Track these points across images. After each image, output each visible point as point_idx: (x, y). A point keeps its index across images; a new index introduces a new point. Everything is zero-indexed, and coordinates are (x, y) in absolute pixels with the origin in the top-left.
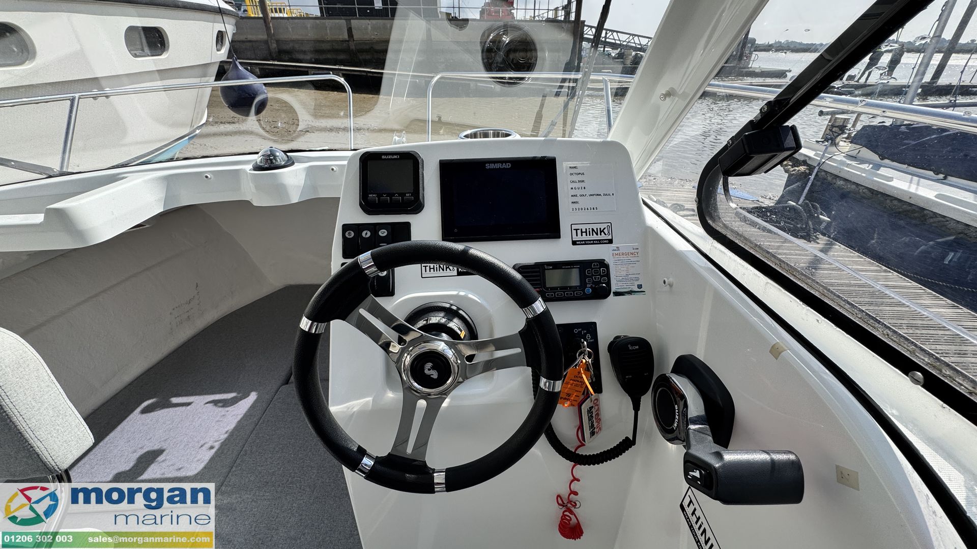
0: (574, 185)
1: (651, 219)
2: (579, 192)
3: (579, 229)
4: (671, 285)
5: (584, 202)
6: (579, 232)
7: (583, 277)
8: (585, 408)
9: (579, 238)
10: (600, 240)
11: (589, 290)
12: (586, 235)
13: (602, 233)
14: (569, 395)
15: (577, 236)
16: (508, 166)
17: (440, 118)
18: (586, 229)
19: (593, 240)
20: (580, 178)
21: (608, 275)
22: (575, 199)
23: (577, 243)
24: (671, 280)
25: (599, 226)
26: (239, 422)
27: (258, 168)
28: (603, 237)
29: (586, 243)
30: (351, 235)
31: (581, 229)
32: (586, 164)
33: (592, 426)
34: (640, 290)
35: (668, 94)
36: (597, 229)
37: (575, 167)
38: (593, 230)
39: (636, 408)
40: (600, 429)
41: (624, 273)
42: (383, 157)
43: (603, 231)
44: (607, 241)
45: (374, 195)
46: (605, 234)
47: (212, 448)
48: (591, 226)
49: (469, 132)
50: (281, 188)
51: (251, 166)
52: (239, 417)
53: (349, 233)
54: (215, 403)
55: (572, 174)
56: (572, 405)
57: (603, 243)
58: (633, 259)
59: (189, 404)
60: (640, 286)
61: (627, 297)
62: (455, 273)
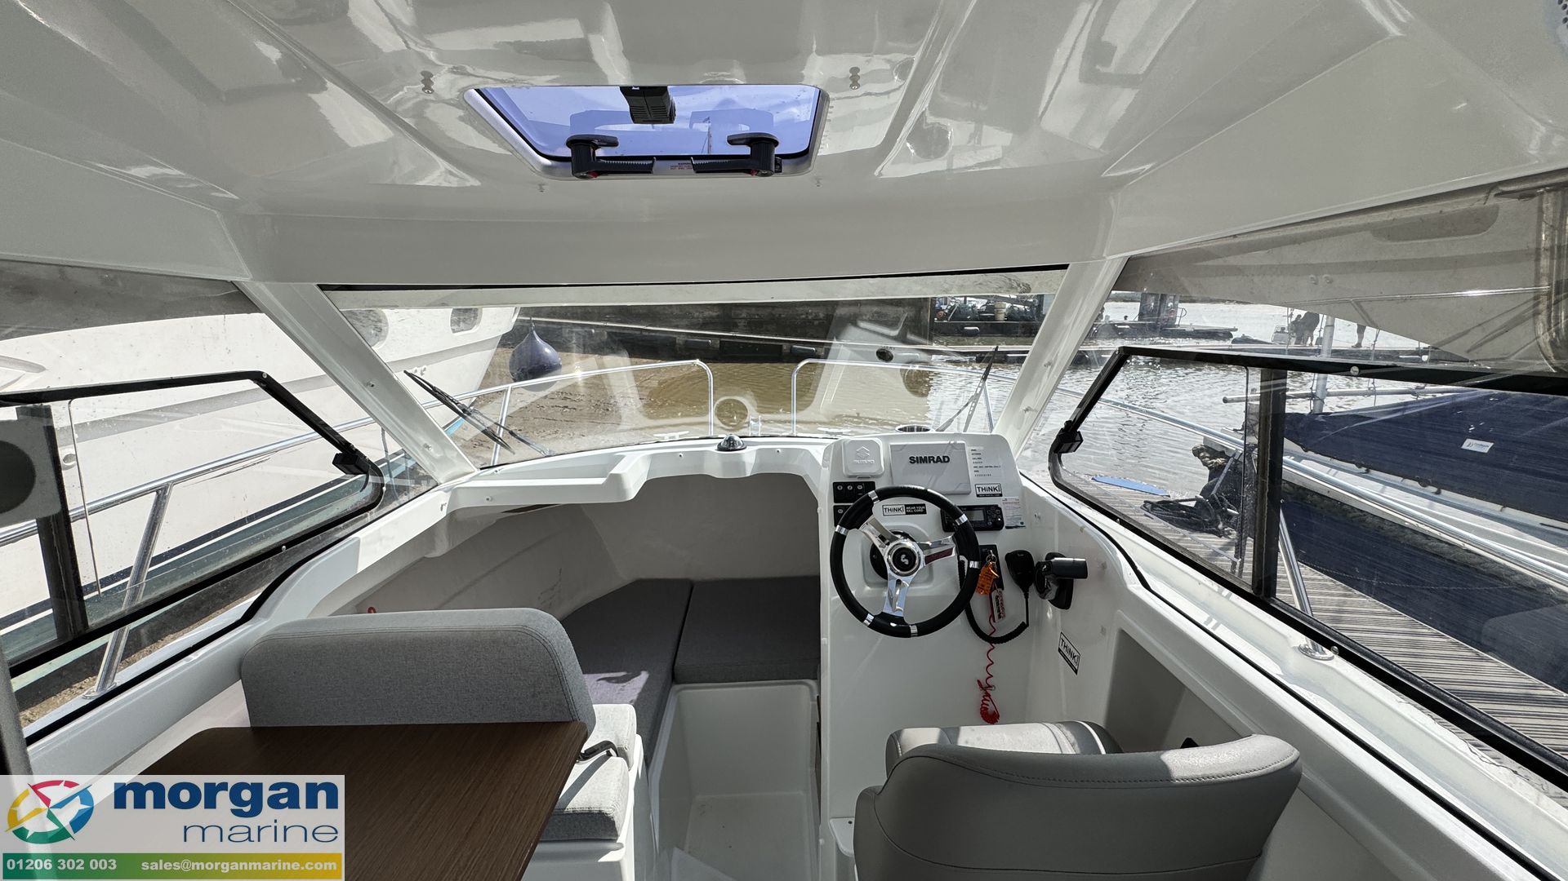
0: (975, 461)
1: (1025, 482)
2: (978, 465)
3: (980, 487)
4: (1039, 518)
5: (982, 471)
6: (981, 489)
7: (986, 516)
8: (994, 594)
9: (981, 493)
10: (995, 494)
11: (990, 525)
12: (986, 492)
13: (996, 490)
14: (983, 586)
15: (979, 491)
17: (858, 414)
18: (985, 487)
19: (990, 494)
20: (978, 456)
21: (1001, 514)
22: (976, 469)
23: (980, 495)
24: (1039, 514)
26: (640, 694)
27: (720, 449)
28: (996, 492)
29: (985, 496)
30: (840, 488)
31: (982, 487)
32: (982, 448)
33: (999, 611)
34: (1022, 525)
35: (1027, 410)
36: (992, 487)
37: (975, 450)
38: (989, 488)
39: (1027, 597)
40: (1004, 616)
41: (1011, 515)
43: (996, 488)
44: (999, 495)
48: (988, 486)
49: (902, 426)
50: (740, 465)
51: (716, 447)
52: (638, 691)
54: (609, 680)
55: (973, 454)
57: (996, 496)
58: (1016, 506)
60: (1022, 522)
61: (1014, 529)
62: (904, 513)
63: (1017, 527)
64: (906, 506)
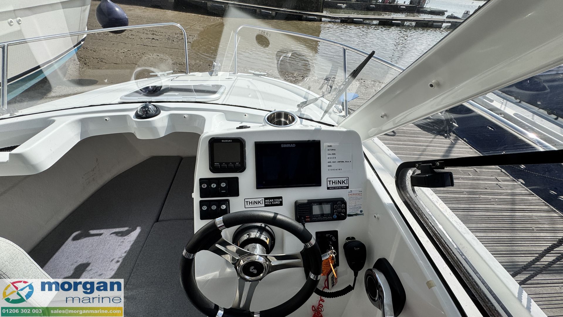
0: (329, 156)
1: (370, 174)
2: (332, 160)
3: (331, 181)
4: (378, 218)
5: (335, 166)
6: (331, 182)
7: (332, 209)
8: (330, 276)
9: (331, 185)
10: (342, 187)
11: (335, 216)
12: (335, 184)
13: (344, 183)
14: (324, 271)
15: (330, 184)
16: (294, 146)
18: (335, 181)
19: (339, 187)
20: (333, 152)
21: (345, 208)
22: (330, 164)
23: (330, 188)
24: (378, 216)
25: (342, 179)
26: (132, 245)
27: (138, 116)
28: (344, 185)
29: (334, 188)
30: (205, 186)
31: (332, 181)
32: (337, 144)
33: (333, 283)
34: (361, 213)
36: (341, 181)
37: (331, 146)
38: (339, 181)
39: (356, 275)
41: (353, 205)
42: (223, 141)
43: (344, 182)
44: (346, 187)
45: (218, 164)
46: (345, 184)
47: (118, 262)
48: (338, 179)
50: (153, 129)
53: (204, 185)
55: (329, 150)
56: (324, 275)
57: (343, 189)
58: (359, 197)
59: (101, 234)
60: (361, 211)
61: (354, 217)
62: (263, 205)
63: (356, 215)
64: (266, 199)
